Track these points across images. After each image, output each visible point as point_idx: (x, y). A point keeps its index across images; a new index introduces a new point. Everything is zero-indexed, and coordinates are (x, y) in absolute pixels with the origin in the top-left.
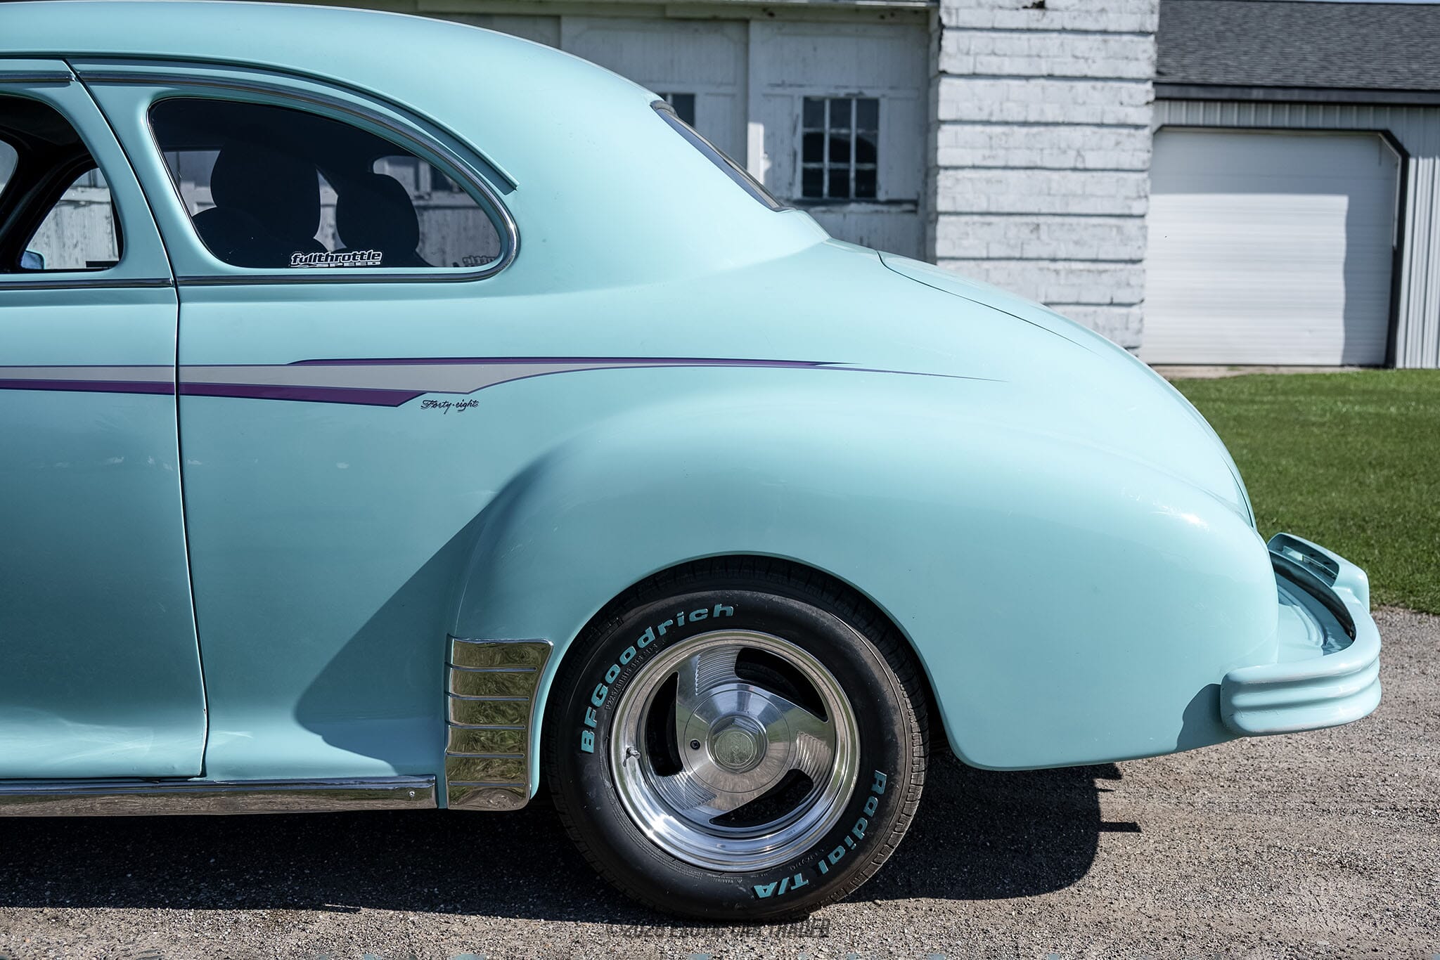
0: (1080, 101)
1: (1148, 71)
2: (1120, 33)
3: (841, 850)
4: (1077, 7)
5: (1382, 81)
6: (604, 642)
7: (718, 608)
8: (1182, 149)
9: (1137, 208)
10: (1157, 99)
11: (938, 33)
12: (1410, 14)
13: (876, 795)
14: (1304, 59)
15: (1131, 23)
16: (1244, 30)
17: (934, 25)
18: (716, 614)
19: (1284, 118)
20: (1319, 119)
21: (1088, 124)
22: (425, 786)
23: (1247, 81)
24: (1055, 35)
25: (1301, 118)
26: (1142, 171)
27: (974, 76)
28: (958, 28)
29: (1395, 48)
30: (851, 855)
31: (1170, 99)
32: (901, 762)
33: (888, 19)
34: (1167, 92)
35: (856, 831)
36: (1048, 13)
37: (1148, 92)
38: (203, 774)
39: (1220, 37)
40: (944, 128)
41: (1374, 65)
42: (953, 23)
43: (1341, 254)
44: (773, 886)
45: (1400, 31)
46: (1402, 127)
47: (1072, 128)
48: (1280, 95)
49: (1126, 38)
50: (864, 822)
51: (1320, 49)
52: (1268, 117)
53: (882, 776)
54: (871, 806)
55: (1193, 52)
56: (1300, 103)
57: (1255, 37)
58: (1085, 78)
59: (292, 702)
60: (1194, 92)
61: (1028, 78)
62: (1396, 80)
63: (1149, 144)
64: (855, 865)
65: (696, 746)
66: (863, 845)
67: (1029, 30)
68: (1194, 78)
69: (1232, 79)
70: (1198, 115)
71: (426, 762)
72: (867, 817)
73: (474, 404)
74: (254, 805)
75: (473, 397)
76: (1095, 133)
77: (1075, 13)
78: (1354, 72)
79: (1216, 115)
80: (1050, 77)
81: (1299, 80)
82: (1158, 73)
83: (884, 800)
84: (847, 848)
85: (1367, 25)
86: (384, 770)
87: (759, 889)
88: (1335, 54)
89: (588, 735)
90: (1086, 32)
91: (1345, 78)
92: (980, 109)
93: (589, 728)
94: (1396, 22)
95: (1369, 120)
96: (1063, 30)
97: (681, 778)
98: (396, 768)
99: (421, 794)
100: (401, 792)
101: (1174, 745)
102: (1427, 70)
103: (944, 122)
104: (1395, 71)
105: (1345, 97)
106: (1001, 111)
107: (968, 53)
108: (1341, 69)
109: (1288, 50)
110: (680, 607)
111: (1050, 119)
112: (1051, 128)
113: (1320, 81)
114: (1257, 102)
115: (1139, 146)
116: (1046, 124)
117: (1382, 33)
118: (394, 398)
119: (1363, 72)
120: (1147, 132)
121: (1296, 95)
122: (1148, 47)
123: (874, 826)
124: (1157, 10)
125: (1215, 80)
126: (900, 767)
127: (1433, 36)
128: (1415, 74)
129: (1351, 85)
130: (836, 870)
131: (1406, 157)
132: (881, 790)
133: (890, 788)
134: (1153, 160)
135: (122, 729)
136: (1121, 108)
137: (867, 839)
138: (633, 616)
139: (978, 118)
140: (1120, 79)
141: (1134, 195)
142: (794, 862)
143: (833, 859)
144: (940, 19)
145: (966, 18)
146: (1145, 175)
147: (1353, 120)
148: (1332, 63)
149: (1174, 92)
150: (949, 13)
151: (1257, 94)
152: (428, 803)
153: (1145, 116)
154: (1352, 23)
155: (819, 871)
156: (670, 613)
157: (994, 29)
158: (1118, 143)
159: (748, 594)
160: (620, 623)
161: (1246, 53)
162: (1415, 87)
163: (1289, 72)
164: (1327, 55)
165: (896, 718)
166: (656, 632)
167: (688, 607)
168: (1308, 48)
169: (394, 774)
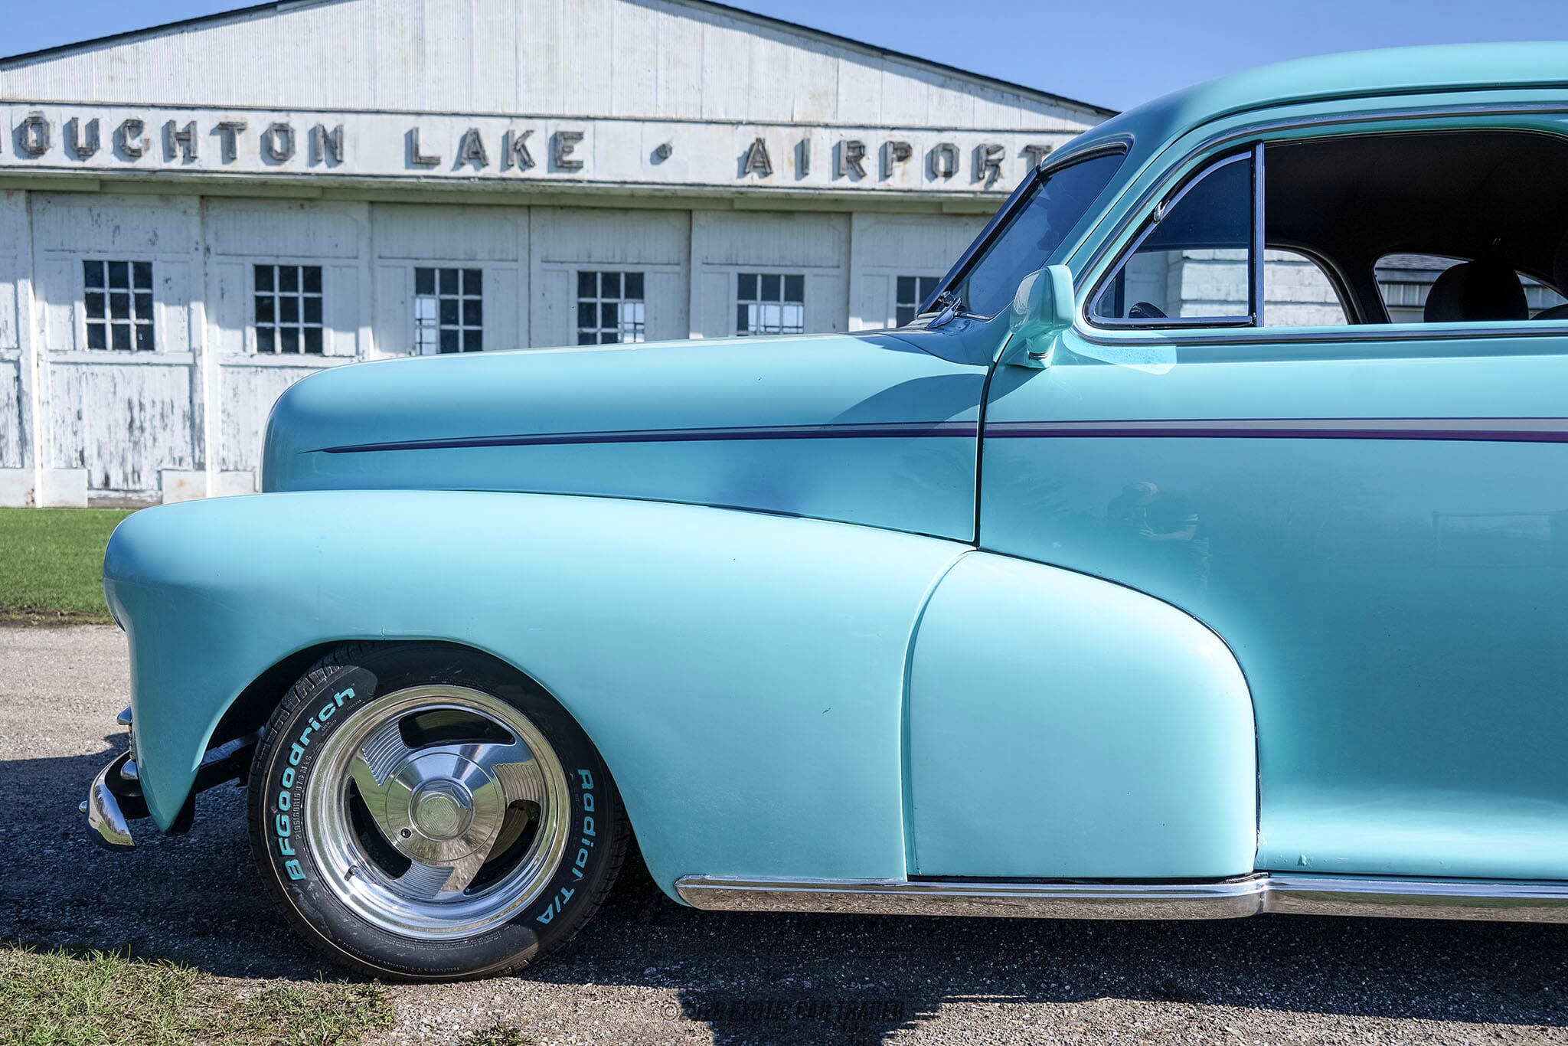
0: (1307, 283)
40: (1186, 306)
47: (1298, 307)
76: (1318, 310)
92: (1219, 290)
103: (1185, 301)
106: (1237, 291)
111: (1279, 299)
112: (1279, 307)
139: (1216, 298)
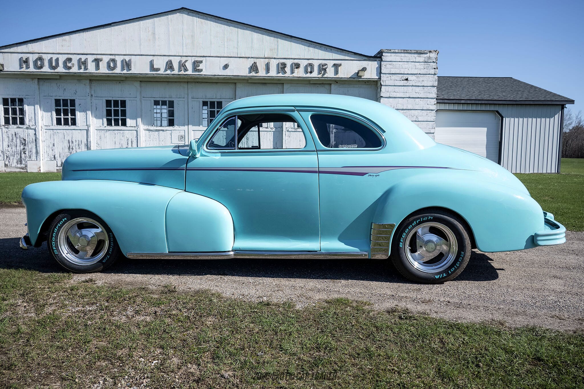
0: (417, 104)
1: (435, 96)
2: (427, 86)
3: (454, 269)
4: (416, 80)
5: (496, 98)
6: (405, 224)
7: (430, 217)
8: (443, 115)
9: (432, 131)
10: (437, 103)
11: (380, 87)
12: (500, 80)
13: (461, 257)
14: (474, 92)
15: (430, 84)
16: (457, 85)
17: (379, 84)
18: (429, 219)
19: (470, 108)
20: (479, 108)
21: (419, 110)
22: (366, 254)
23: (460, 98)
24: (410, 87)
25: (474, 108)
26: (433, 121)
27: (390, 97)
28: (386, 86)
29: (498, 89)
30: (456, 270)
31: (439, 103)
32: (467, 250)
33: (367, 83)
34: (439, 101)
35: (457, 264)
36: (409, 82)
37: (435, 101)
38: (320, 251)
39: (451, 87)
41: (493, 94)
42: (384, 84)
43: (485, 142)
44: (439, 276)
45: (498, 85)
46: (501, 110)
47: (415, 111)
48: (469, 102)
49: (429, 88)
50: (459, 263)
51: (478, 90)
52: (465, 107)
53: (463, 253)
54: (460, 259)
55: (445, 91)
56: (474, 104)
57: (460, 87)
58: (418, 98)
59: (338, 236)
60: (446, 101)
61: (403, 98)
62: (499, 98)
63: (435, 115)
64: (456, 272)
65: (421, 247)
66: (458, 267)
67: (404, 86)
68: (446, 98)
69: (456, 98)
70: (447, 107)
71: (367, 249)
72: (459, 262)
73: (378, 175)
74: (329, 257)
75: (378, 174)
76: (421, 112)
77: (416, 81)
78: (488, 96)
79: (451, 107)
80: (409, 97)
81: (474, 98)
82: (437, 96)
83: (463, 258)
84: (455, 268)
85: (490, 83)
86: (357, 250)
87: (436, 276)
88: (482, 91)
89: (401, 243)
90: (419, 86)
91: (486, 97)
93: (401, 242)
94: (497, 82)
95: (492, 108)
96: (413, 86)
97: (416, 254)
98: (360, 250)
99: (365, 255)
100: (361, 255)
101: (523, 248)
102: (507, 95)
104: (499, 95)
105: (486, 102)
106: (397, 106)
107: (388, 92)
108: (484, 95)
109: (469, 90)
110: (421, 217)
111: (409, 108)
113: (479, 98)
114: (462, 103)
115: (432, 115)
116: (408, 110)
117: (494, 85)
118: (362, 174)
119: (490, 96)
120: (435, 111)
121: (473, 102)
122: (435, 90)
123: (461, 264)
124: (437, 81)
125: (451, 98)
126: (467, 251)
127: (507, 86)
128: (504, 96)
129: (488, 99)
130: (452, 273)
131: (502, 118)
132: (462, 256)
133: (464, 256)
134: (436, 119)
135: (302, 241)
136: (428, 105)
137: (459, 266)
138: (411, 219)
140: (427, 98)
141: (431, 128)
142: (443, 271)
143: (452, 271)
144: (381, 83)
145: (387, 83)
146: (434, 122)
147: (488, 108)
148: (481, 93)
149: (441, 101)
150: (383, 82)
151: (462, 102)
152: (367, 257)
153: (434, 107)
154: (485, 83)
155: (448, 272)
156: (419, 218)
157: (395, 86)
158: (427, 114)
159: (436, 214)
160: (409, 220)
161: (458, 91)
162: (504, 99)
163: (471, 96)
164: (480, 91)
165: (466, 241)
166: (416, 222)
167: (423, 217)
168: (475, 89)
169: (360, 251)
